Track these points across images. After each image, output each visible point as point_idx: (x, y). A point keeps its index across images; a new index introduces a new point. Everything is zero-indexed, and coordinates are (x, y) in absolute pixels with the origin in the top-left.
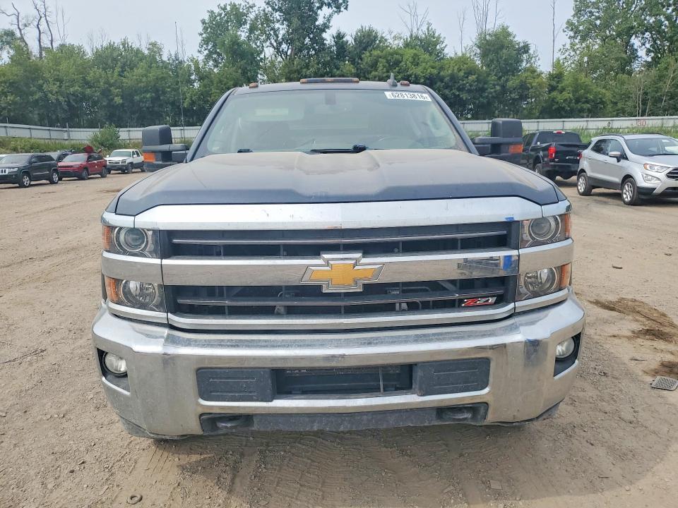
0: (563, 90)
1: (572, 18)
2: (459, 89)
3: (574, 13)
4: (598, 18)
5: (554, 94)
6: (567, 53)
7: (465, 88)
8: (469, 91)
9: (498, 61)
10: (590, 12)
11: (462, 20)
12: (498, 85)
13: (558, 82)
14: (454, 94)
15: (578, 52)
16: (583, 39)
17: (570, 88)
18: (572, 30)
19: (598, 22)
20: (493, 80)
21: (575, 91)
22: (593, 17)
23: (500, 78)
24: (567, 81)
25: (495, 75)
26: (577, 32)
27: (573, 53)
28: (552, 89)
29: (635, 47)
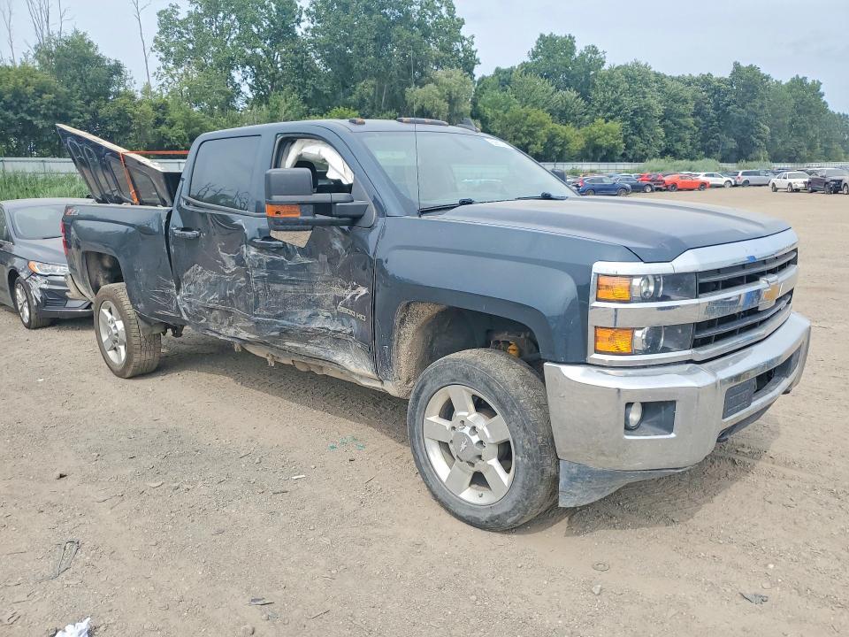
0: (172, 124)
1: (158, 35)
2: (29, 112)
3: (158, 30)
4: (190, 41)
5: (163, 128)
6: (165, 79)
7: (39, 111)
8: (45, 116)
9: (81, 79)
10: (179, 32)
11: (7, 13)
12: (87, 111)
13: (164, 114)
14: (22, 119)
15: (176, 79)
16: (178, 64)
17: (181, 123)
18: (162, 50)
19: (191, 46)
20: (79, 106)
21: (187, 127)
22: (184, 39)
23: (88, 103)
24: (175, 114)
25: (81, 98)
26: (168, 54)
27: (170, 80)
28: (159, 122)
29: (237, 81)
